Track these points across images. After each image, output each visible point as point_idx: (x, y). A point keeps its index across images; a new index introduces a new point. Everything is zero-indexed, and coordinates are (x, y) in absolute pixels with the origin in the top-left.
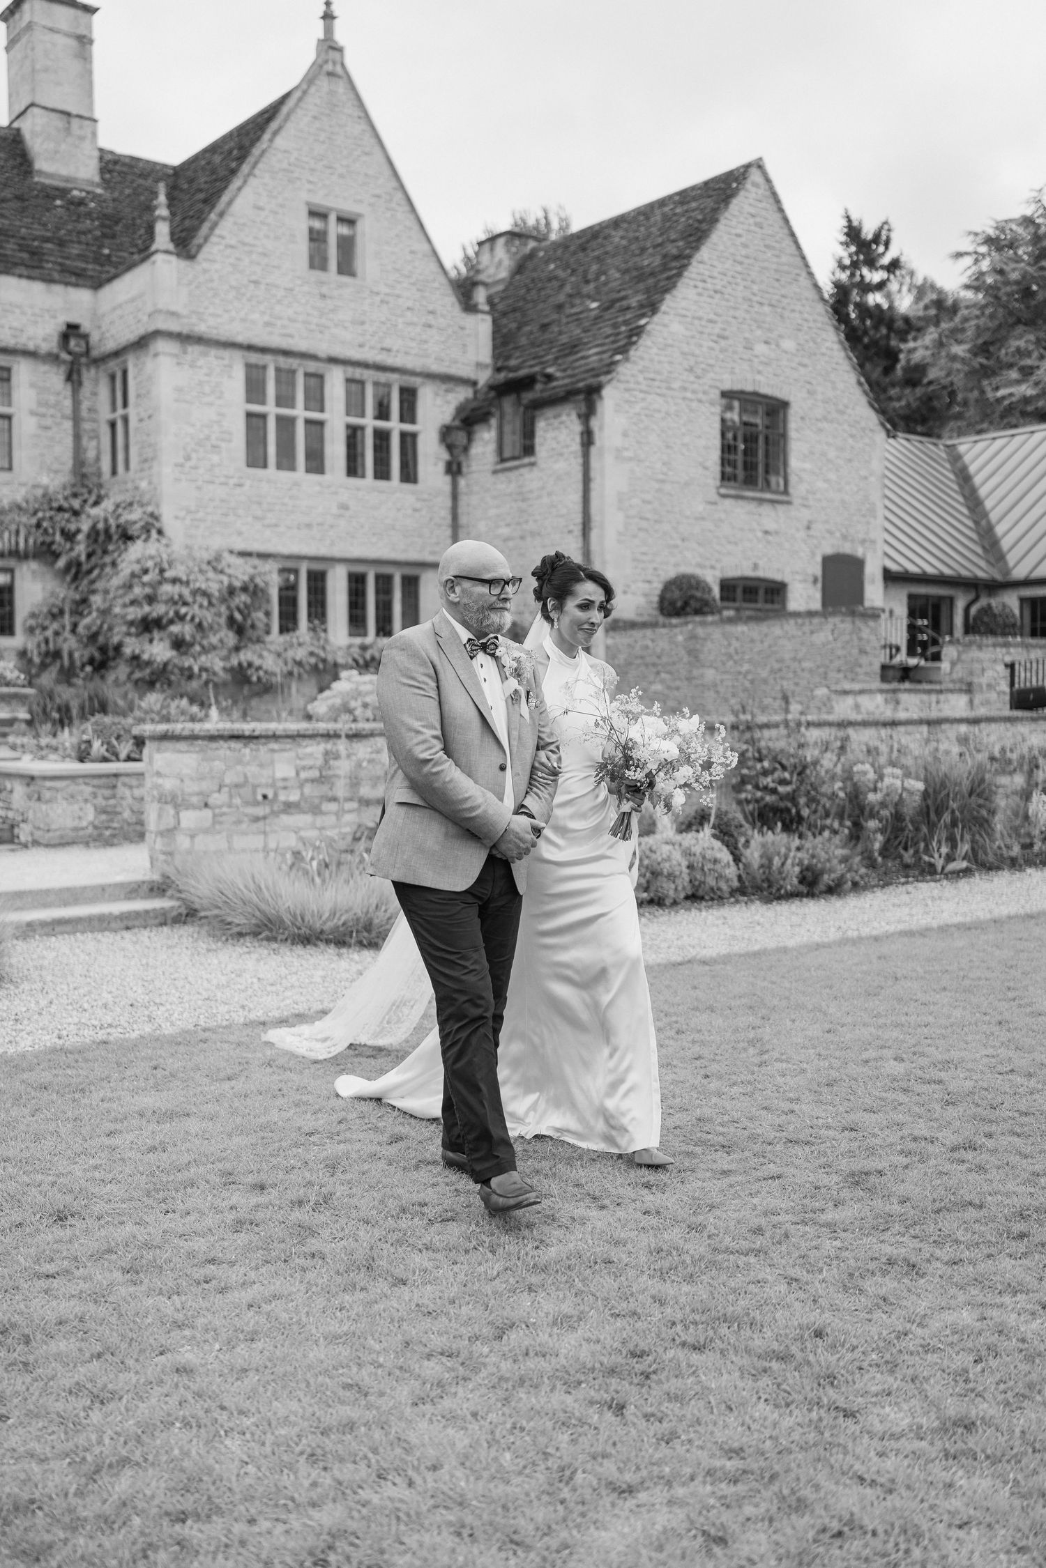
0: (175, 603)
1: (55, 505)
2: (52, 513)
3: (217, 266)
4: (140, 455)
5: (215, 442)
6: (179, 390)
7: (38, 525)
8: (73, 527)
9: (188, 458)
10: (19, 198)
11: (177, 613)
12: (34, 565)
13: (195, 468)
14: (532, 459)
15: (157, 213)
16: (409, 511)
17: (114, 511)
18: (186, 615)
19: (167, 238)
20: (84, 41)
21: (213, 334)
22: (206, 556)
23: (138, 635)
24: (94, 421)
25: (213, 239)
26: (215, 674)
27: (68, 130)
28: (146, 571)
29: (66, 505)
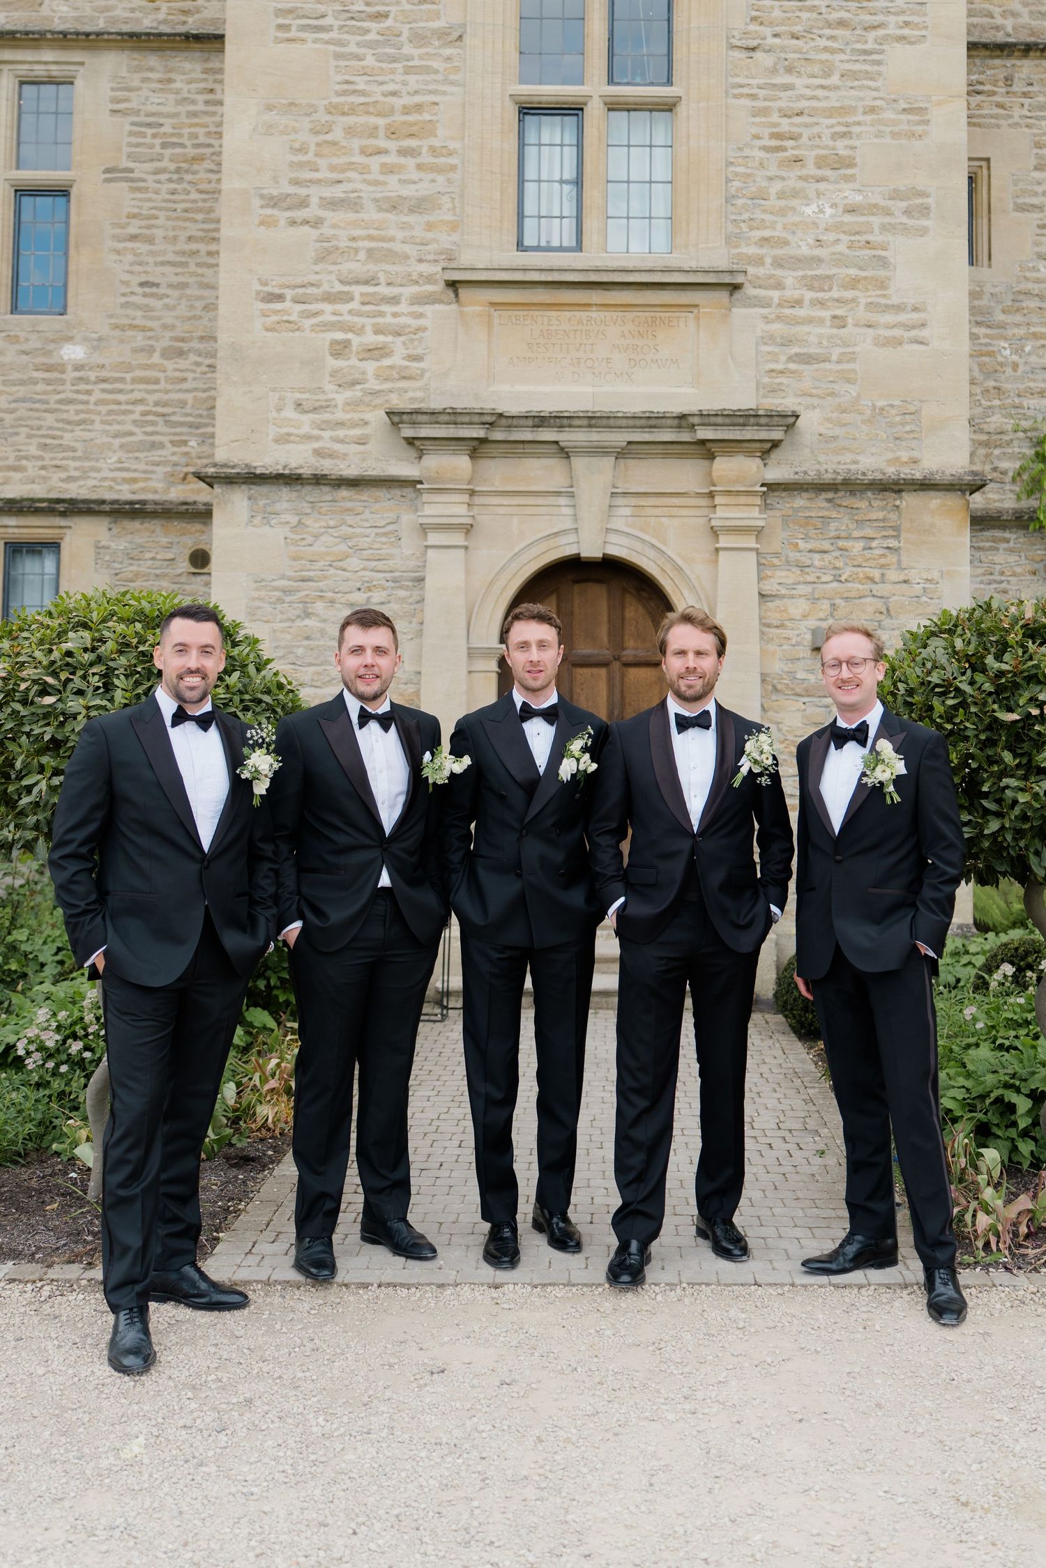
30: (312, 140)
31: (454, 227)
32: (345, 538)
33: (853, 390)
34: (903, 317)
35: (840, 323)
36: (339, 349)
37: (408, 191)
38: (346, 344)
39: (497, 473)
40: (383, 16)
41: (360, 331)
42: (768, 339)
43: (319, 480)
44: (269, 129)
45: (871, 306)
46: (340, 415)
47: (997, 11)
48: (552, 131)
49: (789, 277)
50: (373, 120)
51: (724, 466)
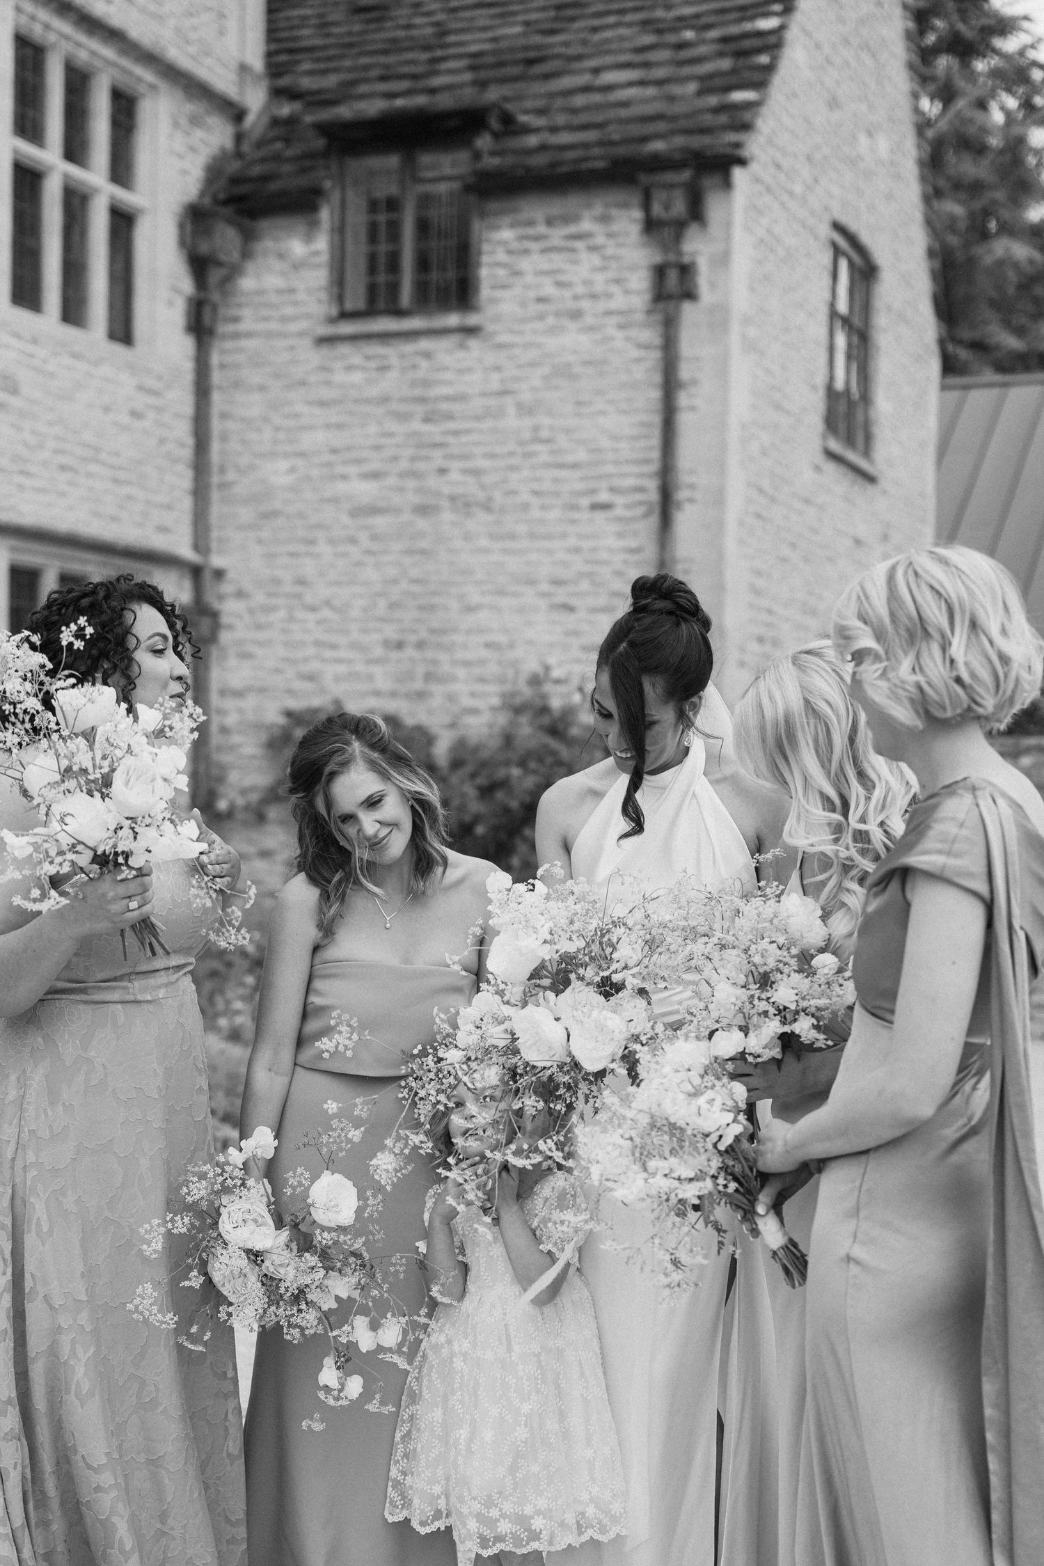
14: (472, 319)
16: (125, 419)
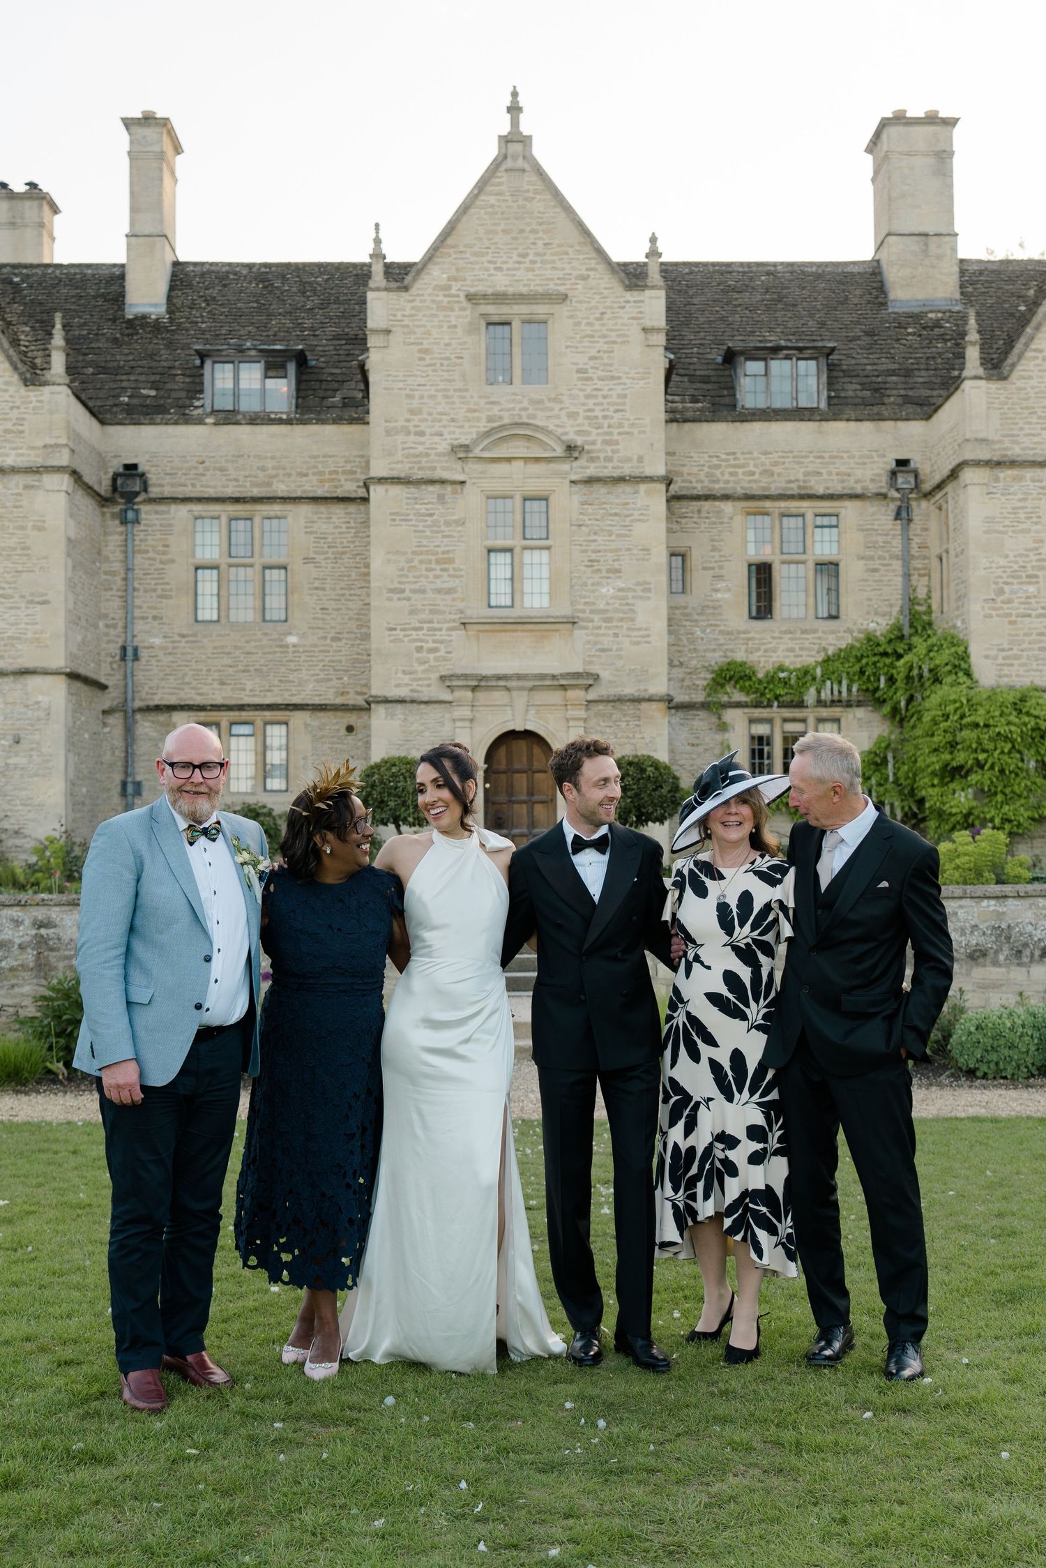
0: (976, 751)
1: (881, 649)
2: (876, 659)
3: (1034, 382)
4: (957, 591)
5: (1030, 572)
6: (989, 520)
7: (862, 672)
8: (894, 671)
9: (1001, 592)
10: (867, 334)
11: (977, 759)
12: (860, 712)
13: (1009, 601)
15: (967, 338)
17: (927, 655)
18: (986, 761)
19: (978, 363)
20: (943, 157)
21: (1029, 455)
22: (1011, 698)
23: (943, 784)
24: (925, 558)
25: (1029, 354)
26: (1019, 825)
27: (925, 252)
28: (946, 717)
29: (890, 650)
30: (406, 566)
31: (463, 600)
32: (423, 724)
33: (622, 662)
34: (641, 633)
35: (616, 635)
36: (419, 649)
37: (445, 586)
38: (422, 647)
39: (482, 696)
40: (432, 515)
41: (427, 642)
42: (589, 642)
43: (413, 702)
44: (389, 561)
45: (629, 629)
46: (420, 675)
47: (694, 480)
48: (501, 560)
49: (596, 617)
50: (430, 557)
51: (571, 694)
